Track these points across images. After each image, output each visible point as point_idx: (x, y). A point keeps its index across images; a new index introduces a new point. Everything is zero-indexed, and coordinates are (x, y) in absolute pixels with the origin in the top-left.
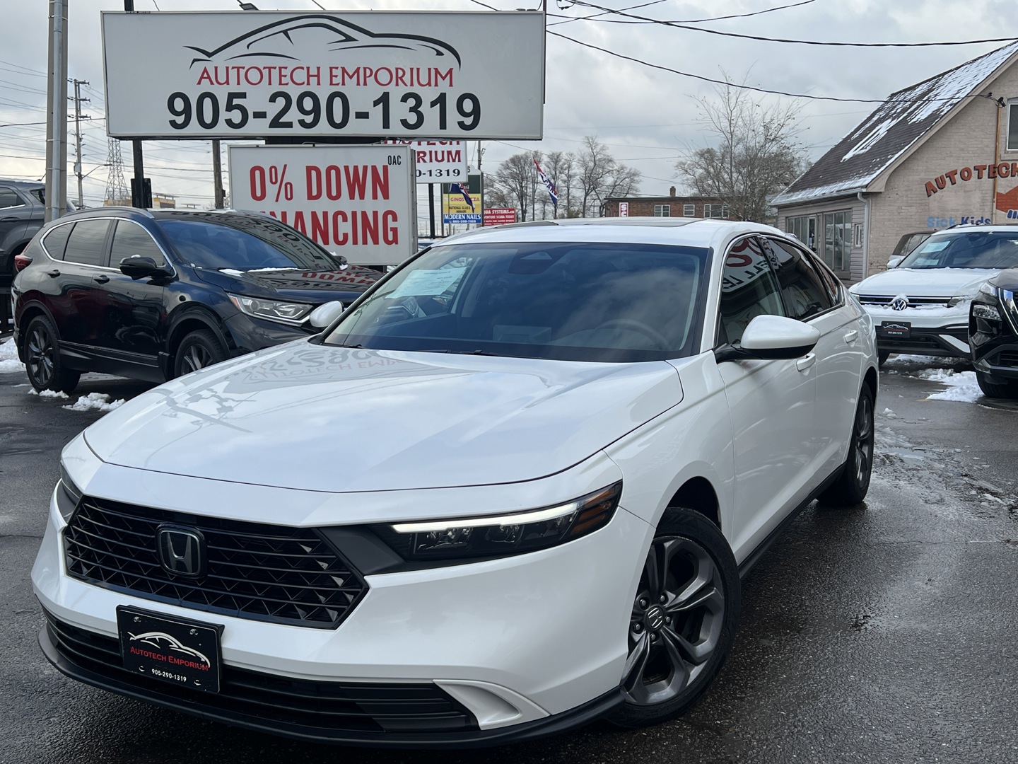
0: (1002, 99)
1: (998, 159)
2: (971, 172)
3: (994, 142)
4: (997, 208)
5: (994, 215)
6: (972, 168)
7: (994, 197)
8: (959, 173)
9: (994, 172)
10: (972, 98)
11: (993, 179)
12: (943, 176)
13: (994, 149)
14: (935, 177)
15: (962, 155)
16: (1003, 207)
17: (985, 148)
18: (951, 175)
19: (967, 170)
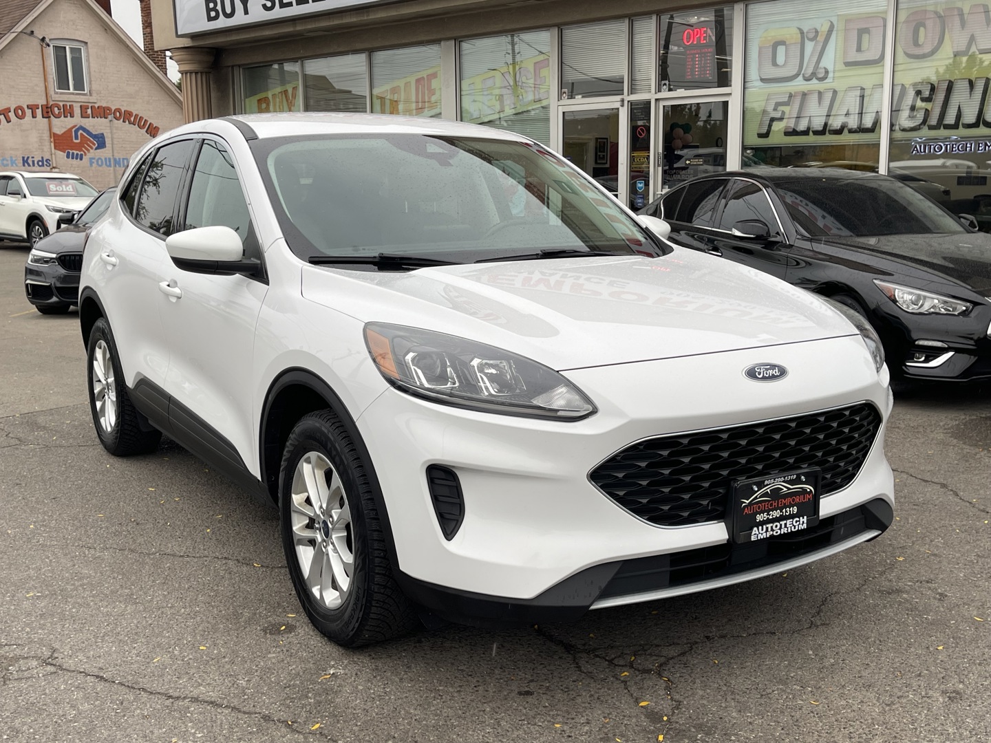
0: (43, 39)
1: (50, 99)
2: (24, 111)
3: (43, 82)
4: (55, 149)
5: (53, 156)
6: (25, 107)
8: (13, 110)
9: (48, 111)
10: (16, 34)
11: (48, 119)
13: (44, 89)
15: (13, 93)
16: (61, 148)
17: (35, 88)
18: (5, 112)
19: (20, 108)
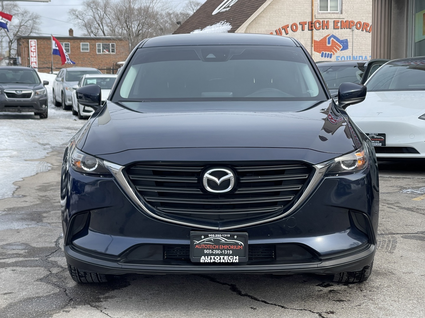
1: (314, 18)
2: (297, 26)
3: (310, 6)
4: (314, 51)
6: (298, 24)
7: (312, 43)
8: (290, 26)
9: (312, 26)
11: (311, 31)
12: (280, 28)
13: (310, 11)
14: (275, 29)
15: (292, 15)
16: (318, 50)
17: (305, 10)
18: (285, 28)
19: (295, 24)
